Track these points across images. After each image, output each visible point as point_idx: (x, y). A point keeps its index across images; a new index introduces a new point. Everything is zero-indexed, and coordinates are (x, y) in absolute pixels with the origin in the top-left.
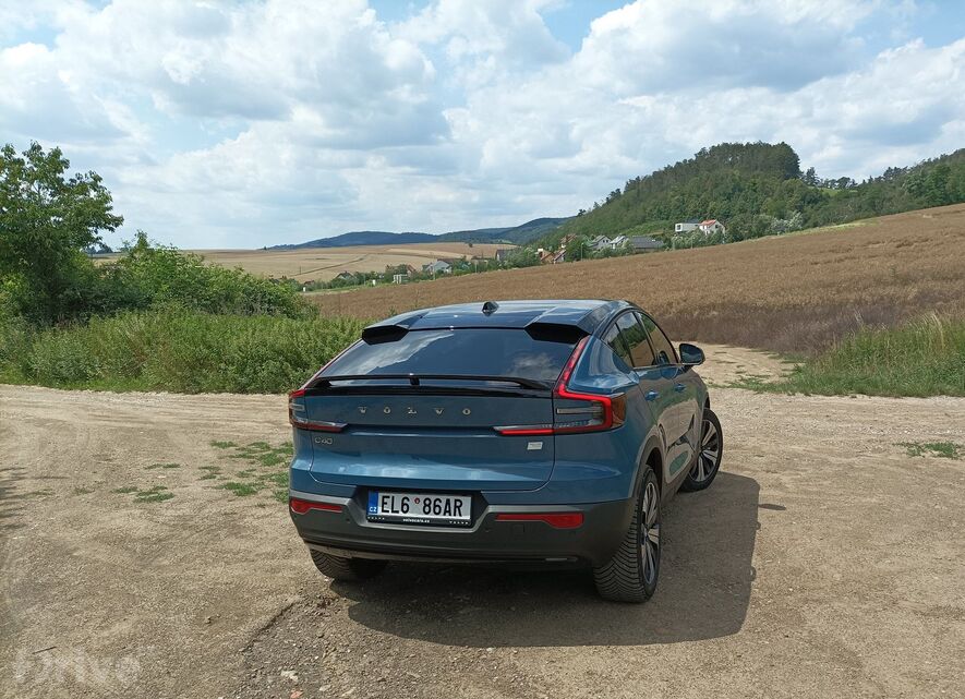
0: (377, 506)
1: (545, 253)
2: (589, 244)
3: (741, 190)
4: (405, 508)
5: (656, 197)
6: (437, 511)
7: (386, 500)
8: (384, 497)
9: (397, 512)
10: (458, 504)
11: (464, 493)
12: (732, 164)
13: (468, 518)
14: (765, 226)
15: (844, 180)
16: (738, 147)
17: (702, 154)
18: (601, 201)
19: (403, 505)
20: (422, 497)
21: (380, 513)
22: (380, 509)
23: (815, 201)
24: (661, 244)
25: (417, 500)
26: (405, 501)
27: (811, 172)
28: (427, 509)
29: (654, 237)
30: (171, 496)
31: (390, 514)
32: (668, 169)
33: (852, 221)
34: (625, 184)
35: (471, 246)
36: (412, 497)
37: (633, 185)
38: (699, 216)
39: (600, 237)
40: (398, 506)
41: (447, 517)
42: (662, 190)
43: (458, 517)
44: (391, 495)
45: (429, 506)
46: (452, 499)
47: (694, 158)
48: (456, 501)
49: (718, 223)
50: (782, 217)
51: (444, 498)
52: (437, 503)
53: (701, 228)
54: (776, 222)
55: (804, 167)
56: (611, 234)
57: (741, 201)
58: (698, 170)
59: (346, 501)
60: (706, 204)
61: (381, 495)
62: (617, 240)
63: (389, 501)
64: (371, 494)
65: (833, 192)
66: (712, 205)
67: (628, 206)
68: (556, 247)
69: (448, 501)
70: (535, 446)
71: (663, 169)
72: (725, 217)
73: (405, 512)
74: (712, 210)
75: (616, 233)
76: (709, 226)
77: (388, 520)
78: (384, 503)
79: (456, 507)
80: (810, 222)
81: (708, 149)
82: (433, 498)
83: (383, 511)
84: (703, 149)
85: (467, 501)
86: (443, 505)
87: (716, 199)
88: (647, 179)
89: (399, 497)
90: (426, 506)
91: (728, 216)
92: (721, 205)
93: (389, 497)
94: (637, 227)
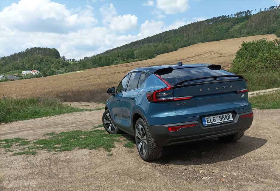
0: (205, 122)
3: (43, 61)
4: (214, 120)
5: (13, 63)
6: (224, 119)
7: (208, 119)
8: (207, 118)
9: (213, 122)
10: (229, 116)
11: (230, 112)
12: (38, 53)
13: (232, 119)
14: (54, 72)
15: (73, 60)
16: (39, 49)
17: (27, 50)
19: (213, 119)
20: (218, 116)
21: (207, 124)
22: (207, 122)
23: (67, 65)
24: (19, 78)
25: (217, 117)
26: (214, 118)
27: (64, 57)
28: (221, 119)
29: (15, 75)
31: (210, 123)
32: (16, 54)
33: (79, 71)
36: (215, 116)
37: (3, 59)
38: (30, 69)
40: (212, 120)
41: (227, 120)
42: (15, 61)
43: (230, 120)
44: (209, 117)
45: (221, 118)
46: (227, 115)
47: (25, 51)
48: (228, 115)
49: (37, 71)
50: (58, 69)
51: (224, 115)
52: (223, 117)
53: (32, 73)
54: (57, 71)
55: (61, 56)
57: (44, 65)
58: (27, 55)
59: (196, 122)
60: (32, 65)
61: (206, 118)
62: (1, 77)
63: (209, 119)
64: (203, 119)
65: (72, 63)
66: (34, 66)
69: (226, 115)
70: (243, 96)
71: (14, 54)
73: (215, 122)
74: (34, 67)
76: (35, 72)
77: (211, 125)
78: (208, 120)
79: (228, 117)
80: (67, 71)
81: (29, 49)
82: (221, 115)
83: (208, 123)
85: (231, 114)
86: (225, 117)
87: (35, 64)
88: (8, 57)
89: (212, 117)
90: (220, 118)
91: (40, 69)
92: (37, 66)
93: (209, 118)
94: (7, 72)
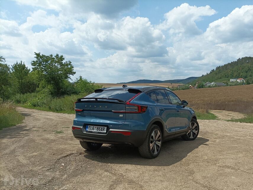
0: (88, 128)
1: (192, 86)
2: (204, 84)
3: (250, 70)
5: (225, 72)
6: (99, 130)
11: (105, 126)
12: (248, 63)
13: (106, 132)
16: (250, 58)
17: (239, 60)
18: (209, 72)
19: (93, 128)
20: (97, 127)
21: (88, 130)
24: (226, 85)
28: (97, 130)
29: (223, 83)
30: (63, 132)
31: (90, 130)
32: (229, 64)
34: (216, 68)
35: (172, 84)
36: (95, 127)
37: (218, 68)
38: (237, 77)
39: (208, 82)
41: (101, 131)
42: (227, 69)
43: (104, 132)
44: (91, 126)
46: (103, 127)
47: (237, 61)
49: (243, 79)
51: (101, 127)
53: (238, 80)
56: (211, 82)
57: (250, 73)
58: (237, 64)
60: (239, 74)
61: (89, 126)
62: (212, 83)
63: (90, 127)
64: (87, 126)
66: (241, 74)
67: (216, 74)
68: (195, 85)
70: (121, 116)
71: (227, 64)
72: (245, 77)
74: (242, 76)
75: (212, 81)
76: (240, 80)
77: (90, 132)
79: (103, 129)
81: (241, 58)
82: (99, 127)
84: (239, 58)
85: (106, 128)
86: (101, 129)
87: (243, 73)
88: (222, 67)
89: (92, 127)
91: (246, 77)
92: (244, 74)
94: (219, 80)
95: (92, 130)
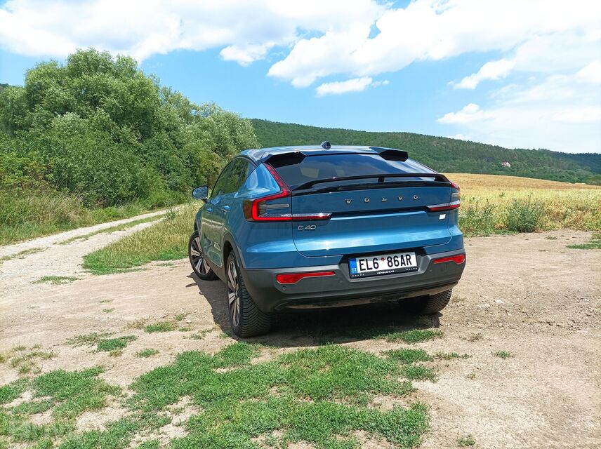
0: (356, 267)
4: (376, 265)
6: (397, 263)
7: (362, 262)
8: (360, 261)
9: (372, 268)
10: (408, 257)
11: (411, 250)
13: (416, 264)
19: (374, 263)
20: (386, 256)
21: (359, 271)
22: (359, 269)
25: (383, 259)
26: (375, 261)
28: (390, 264)
31: (367, 271)
36: (379, 257)
40: (371, 265)
41: (403, 266)
43: (410, 266)
44: (365, 258)
45: (391, 261)
46: (404, 254)
51: (399, 255)
52: (396, 259)
59: (336, 267)
61: (358, 259)
63: (364, 262)
64: (351, 260)
69: (402, 256)
70: (442, 217)
73: (376, 268)
77: (367, 275)
78: (361, 265)
79: (407, 259)
82: (392, 256)
83: (361, 270)
85: (413, 255)
86: (399, 259)
89: (370, 259)
90: (389, 262)
93: (363, 260)
95: (374, 270)
